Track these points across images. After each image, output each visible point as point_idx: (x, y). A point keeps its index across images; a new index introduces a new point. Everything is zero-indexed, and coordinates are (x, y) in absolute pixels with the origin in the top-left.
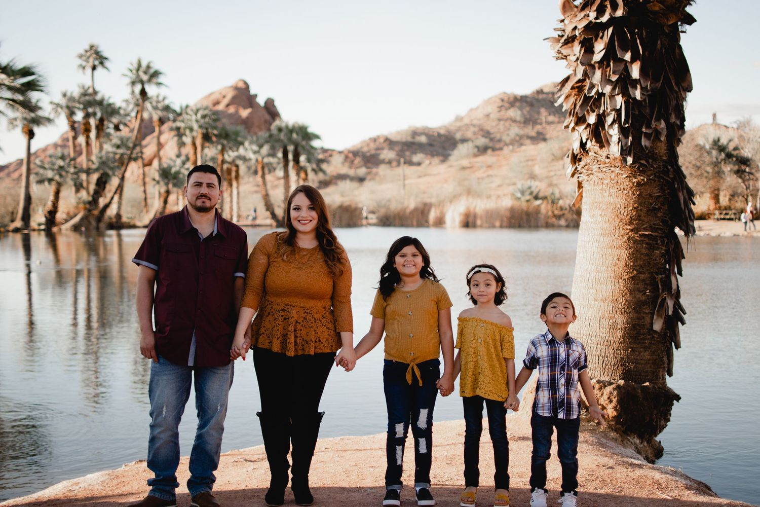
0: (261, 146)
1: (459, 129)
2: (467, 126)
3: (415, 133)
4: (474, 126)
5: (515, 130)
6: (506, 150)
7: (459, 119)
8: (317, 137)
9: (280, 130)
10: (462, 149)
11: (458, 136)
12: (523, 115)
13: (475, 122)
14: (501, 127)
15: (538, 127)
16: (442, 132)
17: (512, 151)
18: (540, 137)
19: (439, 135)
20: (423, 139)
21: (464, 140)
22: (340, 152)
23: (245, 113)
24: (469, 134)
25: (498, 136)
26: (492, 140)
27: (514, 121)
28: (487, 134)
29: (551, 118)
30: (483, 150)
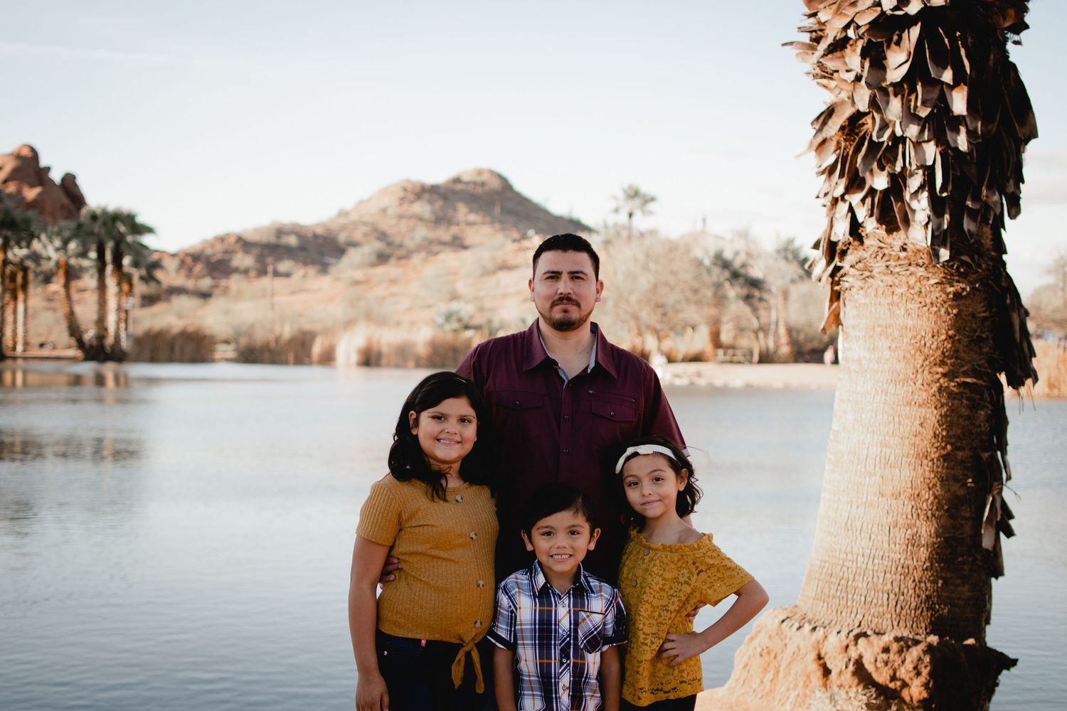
0: (65, 243)
1: (344, 228)
2: (355, 224)
3: (280, 232)
4: (365, 224)
5: (422, 232)
6: (417, 259)
7: (343, 214)
8: (149, 230)
9: (94, 217)
10: (354, 256)
11: (342, 238)
12: (433, 212)
13: (367, 219)
14: (403, 225)
15: (454, 230)
16: (320, 231)
17: (425, 260)
18: (458, 244)
19: (316, 236)
20: (292, 240)
21: (354, 244)
22: (174, 256)
23: (31, 194)
24: (358, 235)
25: (398, 240)
26: (389, 244)
27: (421, 219)
28: (383, 236)
29: (472, 217)
30: (382, 258)
